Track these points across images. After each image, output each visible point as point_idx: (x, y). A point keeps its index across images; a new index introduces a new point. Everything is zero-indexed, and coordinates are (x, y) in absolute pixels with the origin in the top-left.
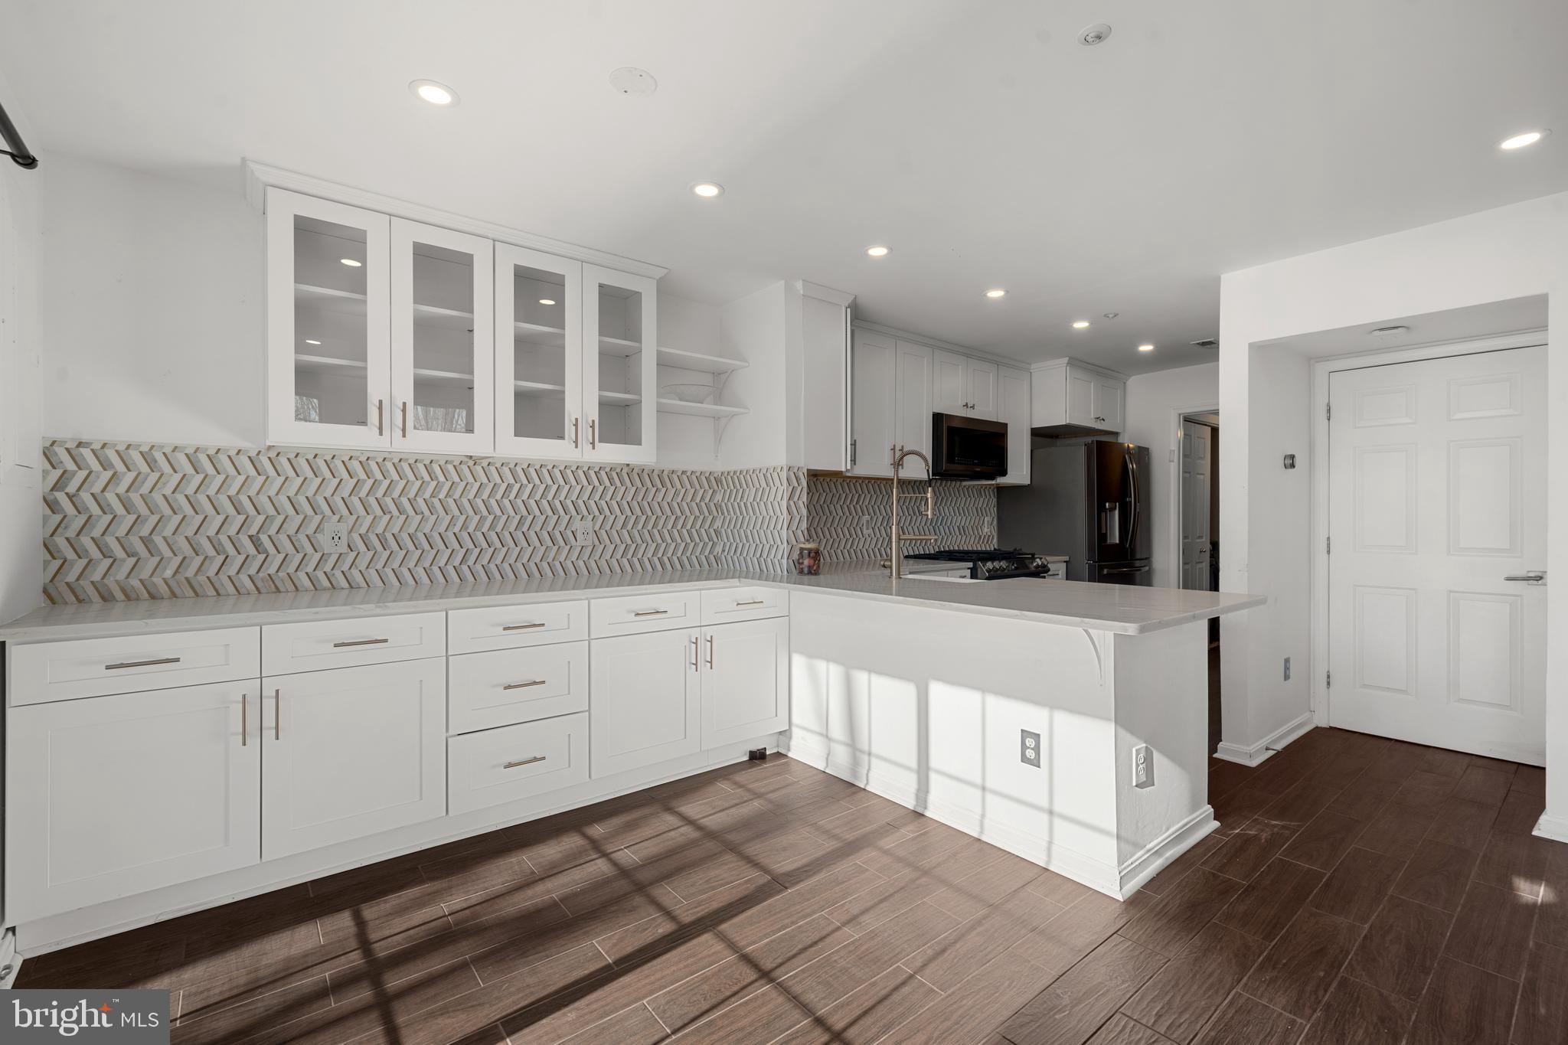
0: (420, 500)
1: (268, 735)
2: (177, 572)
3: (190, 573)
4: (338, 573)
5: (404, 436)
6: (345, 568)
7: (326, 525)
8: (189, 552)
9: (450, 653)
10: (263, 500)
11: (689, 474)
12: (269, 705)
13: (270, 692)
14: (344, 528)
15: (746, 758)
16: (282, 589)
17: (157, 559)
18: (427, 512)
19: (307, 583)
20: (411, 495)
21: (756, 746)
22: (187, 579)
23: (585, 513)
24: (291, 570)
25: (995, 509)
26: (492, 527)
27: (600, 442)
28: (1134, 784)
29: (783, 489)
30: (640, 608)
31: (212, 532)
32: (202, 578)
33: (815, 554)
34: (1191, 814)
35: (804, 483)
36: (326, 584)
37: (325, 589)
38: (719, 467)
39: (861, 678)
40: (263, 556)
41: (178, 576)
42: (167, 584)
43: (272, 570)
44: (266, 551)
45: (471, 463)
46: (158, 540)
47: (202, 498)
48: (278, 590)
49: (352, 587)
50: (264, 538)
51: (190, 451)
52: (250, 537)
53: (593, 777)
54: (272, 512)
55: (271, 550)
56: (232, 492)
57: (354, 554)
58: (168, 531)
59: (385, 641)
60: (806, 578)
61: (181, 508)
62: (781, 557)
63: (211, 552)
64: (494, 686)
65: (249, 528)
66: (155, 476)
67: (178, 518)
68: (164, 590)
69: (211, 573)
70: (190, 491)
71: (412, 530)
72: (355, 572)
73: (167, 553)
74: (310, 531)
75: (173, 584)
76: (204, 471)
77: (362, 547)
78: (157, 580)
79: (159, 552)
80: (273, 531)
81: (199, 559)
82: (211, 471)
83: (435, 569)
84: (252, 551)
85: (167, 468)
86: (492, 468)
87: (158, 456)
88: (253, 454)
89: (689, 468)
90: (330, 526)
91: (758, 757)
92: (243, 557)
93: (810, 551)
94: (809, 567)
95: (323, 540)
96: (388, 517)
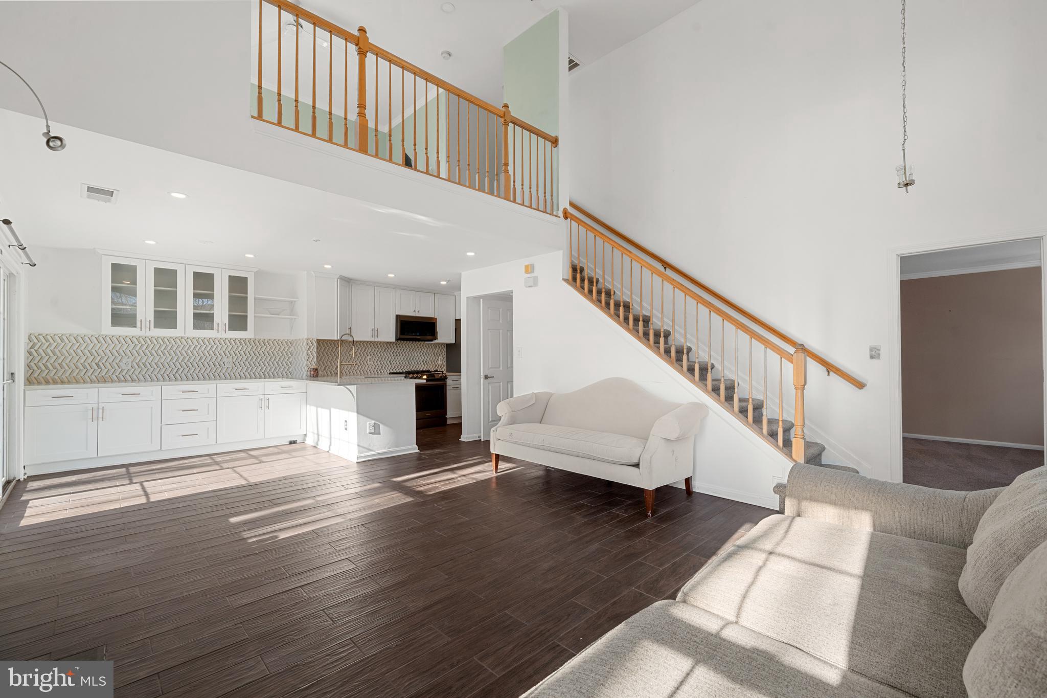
0: (159, 351)
1: (100, 420)
2: (70, 374)
3: (75, 374)
4: (127, 376)
5: (150, 330)
6: (130, 374)
7: (123, 360)
8: (74, 368)
9: (163, 399)
10: (100, 351)
11: (277, 340)
12: (100, 411)
13: (100, 407)
14: (130, 361)
15: (289, 443)
16: (107, 380)
17: (63, 370)
18: (162, 355)
19: (116, 379)
20: (156, 349)
21: (293, 439)
22: (74, 377)
23: (229, 355)
24: (110, 374)
25: (445, 354)
26: (188, 360)
27: (229, 330)
28: (368, 432)
29: (306, 348)
30: (237, 387)
31: (82, 362)
32: (79, 376)
33: (316, 370)
34: (396, 447)
35: (315, 344)
36: (123, 379)
37: (123, 381)
38: (291, 338)
39: (319, 409)
40: (100, 370)
41: (70, 375)
42: (67, 378)
43: (103, 374)
44: (101, 368)
45: (180, 338)
46: (64, 364)
47: (79, 351)
48: (105, 381)
49: (133, 381)
50: (101, 364)
51: (75, 336)
52: (96, 363)
53: (218, 443)
54: (103, 355)
55: (103, 368)
56: (90, 349)
57: (133, 369)
58: (67, 361)
59: (139, 394)
60: (312, 378)
61: (71, 354)
62: (305, 371)
63: (82, 368)
64: (180, 410)
65: (95, 360)
66: (63, 344)
67: (70, 357)
68: (66, 380)
69: (82, 375)
70: (75, 349)
71: (156, 361)
72: (134, 375)
73: (67, 368)
74: (117, 361)
75: (69, 378)
76: (80, 342)
77: (137, 367)
78: (64, 377)
79: (64, 368)
80: (104, 361)
81: (78, 370)
82: (82, 342)
83: (165, 375)
84: (96, 368)
85: (67, 342)
86: (189, 340)
87: (64, 337)
88: (97, 336)
89: (277, 338)
90: (125, 360)
91: (293, 443)
92: (93, 370)
93: (313, 369)
94: (314, 375)
95: (122, 365)
96: (147, 357)
